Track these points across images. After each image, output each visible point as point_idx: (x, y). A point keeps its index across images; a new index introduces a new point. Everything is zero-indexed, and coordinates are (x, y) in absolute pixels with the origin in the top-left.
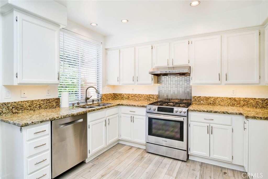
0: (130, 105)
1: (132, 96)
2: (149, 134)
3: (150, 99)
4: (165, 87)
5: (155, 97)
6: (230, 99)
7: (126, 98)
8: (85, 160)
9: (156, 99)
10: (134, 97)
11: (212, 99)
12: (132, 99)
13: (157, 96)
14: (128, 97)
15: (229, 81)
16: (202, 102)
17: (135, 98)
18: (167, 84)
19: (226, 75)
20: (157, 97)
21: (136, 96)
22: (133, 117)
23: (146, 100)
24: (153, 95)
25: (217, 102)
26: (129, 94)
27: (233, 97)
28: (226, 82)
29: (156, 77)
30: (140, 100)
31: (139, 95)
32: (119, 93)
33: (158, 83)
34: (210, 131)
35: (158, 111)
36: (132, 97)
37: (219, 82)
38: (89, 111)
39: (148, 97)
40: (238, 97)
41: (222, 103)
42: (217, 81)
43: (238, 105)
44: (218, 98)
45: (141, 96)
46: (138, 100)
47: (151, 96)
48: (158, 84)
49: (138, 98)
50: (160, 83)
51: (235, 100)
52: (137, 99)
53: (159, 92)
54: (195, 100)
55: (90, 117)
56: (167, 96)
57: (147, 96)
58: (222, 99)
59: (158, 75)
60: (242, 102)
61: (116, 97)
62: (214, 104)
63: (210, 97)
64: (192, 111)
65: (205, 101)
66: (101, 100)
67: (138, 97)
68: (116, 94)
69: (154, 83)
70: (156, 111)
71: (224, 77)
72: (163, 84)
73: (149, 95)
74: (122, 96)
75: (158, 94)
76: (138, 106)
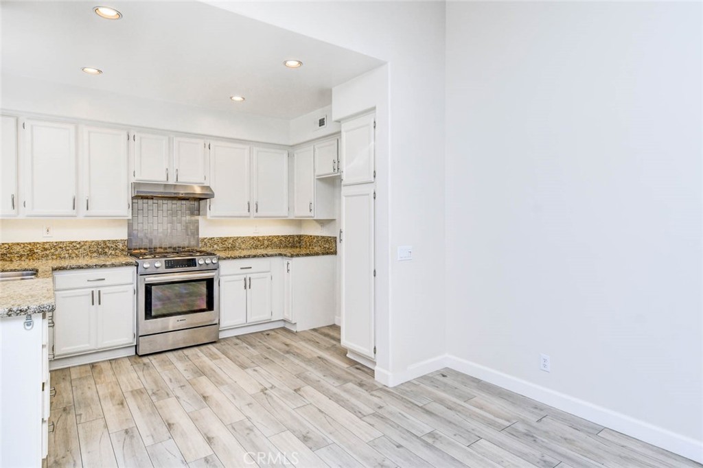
0: (88, 267)
1: (44, 248)
2: (147, 318)
3: (107, 250)
5: (121, 246)
6: (253, 238)
7: (21, 256)
9: (123, 250)
10: (52, 251)
11: (231, 241)
12: (47, 256)
13: (126, 242)
15: (260, 213)
16: (215, 246)
17: (57, 253)
18: (150, 216)
19: (249, 204)
20: (126, 244)
21: (60, 247)
23: (95, 254)
24: (114, 242)
25: (237, 244)
26: (35, 243)
27: (256, 235)
28: (256, 214)
30: (74, 255)
31: (71, 243)
34: (247, 284)
35: (166, 267)
36: (46, 249)
37: (248, 214)
39: (100, 247)
40: (262, 235)
41: (243, 246)
42: (245, 212)
43: (262, 247)
44: (238, 238)
45: (78, 246)
46: (67, 255)
47: (109, 245)
49: (68, 250)
51: (258, 239)
52: (64, 254)
54: (206, 244)
56: (151, 241)
57: (98, 243)
58: (244, 240)
60: (266, 242)
62: (233, 248)
63: (227, 238)
64: (225, 259)
65: (220, 245)
67: (68, 248)
70: (163, 269)
71: (253, 208)
73: (104, 242)
75: (126, 238)
76: (113, 265)
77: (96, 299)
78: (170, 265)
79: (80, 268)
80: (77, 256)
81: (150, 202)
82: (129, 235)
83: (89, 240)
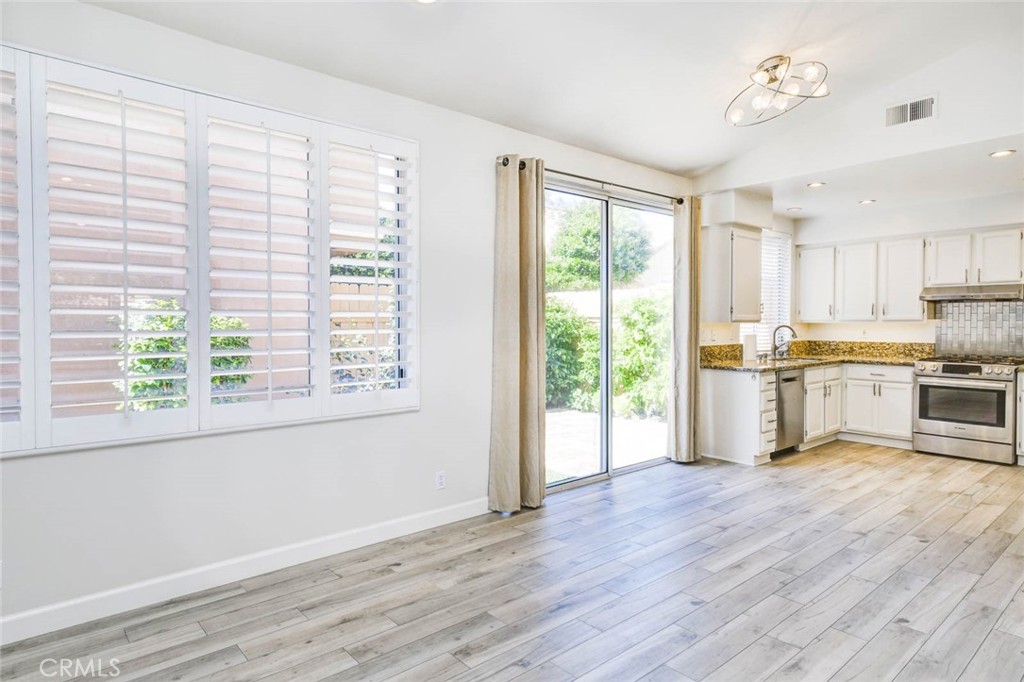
0: (871, 363)
2: (921, 417)
3: (913, 352)
4: (956, 326)
5: (928, 348)
7: (845, 352)
8: (798, 446)
9: (929, 353)
10: (867, 349)
12: (863, 353)
13: (933, 346)
14: (851, 348)
17: (870, 350)
18: (962, 320)
21: (873, 347)
22: (880, 387)
23: (903, 355)
24: (920, 345)
26: (854, 343)
29: (932, 305)
30: (883, 353)
31: (881, 344)
32: (824, 339)
33: (935, 318)
35: (943, 372)
36: (862, 348)
38: (810, 365)
39: (907, 349)
45: (887, 347)
47: (915, 348)
48: (936, 320)
50: (941, 318)
52: (876, 353)
53: (938, 339)
55: (810, 375)
56: (961, 346)
57: (905, 346)
59: (935, 302)
61: (815, 350)
66: (789, 355)
67: (879, 348)
68: (815, 342)
69: (929, 318)
70: (939, 373)
72: (950, 321)
73: (911, 344)
74: (833, 347)
75: (933, 342)
76: (892, 364)
77: (877, 391)
78: (946, 369)
79: (864, 363)
80: (886, 355)
81: (962, 305)
82: (937, 340)
83: (898, 341)
